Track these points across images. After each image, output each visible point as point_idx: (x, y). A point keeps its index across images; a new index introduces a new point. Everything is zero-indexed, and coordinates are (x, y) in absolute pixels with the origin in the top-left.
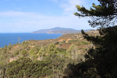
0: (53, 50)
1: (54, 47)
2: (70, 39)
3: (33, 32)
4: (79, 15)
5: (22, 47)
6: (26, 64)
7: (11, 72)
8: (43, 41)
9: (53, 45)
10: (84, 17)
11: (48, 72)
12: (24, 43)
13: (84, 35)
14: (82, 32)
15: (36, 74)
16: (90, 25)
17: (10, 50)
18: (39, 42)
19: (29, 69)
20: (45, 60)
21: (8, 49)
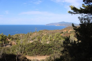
0: (58, 37)
1: (59, 35)
2: (71, 30)
3: (46, 25)
4: (72, 13)
5: (38, 34)
6: (38, 45)
7: (28, 50)
8: (52, 31)
9: (58, 34)
10: (75, 14)
11: (52, 52)
12: (40, 31)
13: (74, 27)
14: (72, 25)
15: (44, 52)
16: (79, 20)
17: (31, 35)
18: (50, 31)
19: (39, 49)
20: (51, 44)
21: (29, 35)
